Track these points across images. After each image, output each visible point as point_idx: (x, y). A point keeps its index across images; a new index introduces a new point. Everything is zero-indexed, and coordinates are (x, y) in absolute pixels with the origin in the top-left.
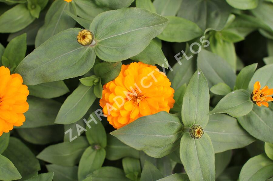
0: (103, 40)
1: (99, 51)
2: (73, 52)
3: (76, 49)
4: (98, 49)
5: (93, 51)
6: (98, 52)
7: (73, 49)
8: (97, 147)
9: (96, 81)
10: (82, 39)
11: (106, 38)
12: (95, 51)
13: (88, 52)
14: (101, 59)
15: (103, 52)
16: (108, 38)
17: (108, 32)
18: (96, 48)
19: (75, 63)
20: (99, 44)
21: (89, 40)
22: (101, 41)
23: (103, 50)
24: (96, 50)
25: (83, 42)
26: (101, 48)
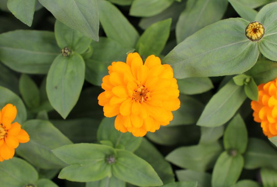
0: (270, 35)
1: (264, 48)
2: (233, 45)
3: (237, 43)
4: (262, 45)
5: (257, 47)
6: (262, 48)
7: (233, 42)
8: (234, 153)
9: (248, 80)
10: (252, 32)
11: (273, 34)
12: (260, 47)
13: (251, 47)
14: (266, 57)
15: (268, 49)
16: (275, 33)
17: (275, 26)
18: (260, 43)
19: (233, 58)
20: (265, 40)
21: (261, 34)
22: (267, 36)
23: (269, 47)
24: (261, 45)
25: (254, 36)
26: (267, 45)
